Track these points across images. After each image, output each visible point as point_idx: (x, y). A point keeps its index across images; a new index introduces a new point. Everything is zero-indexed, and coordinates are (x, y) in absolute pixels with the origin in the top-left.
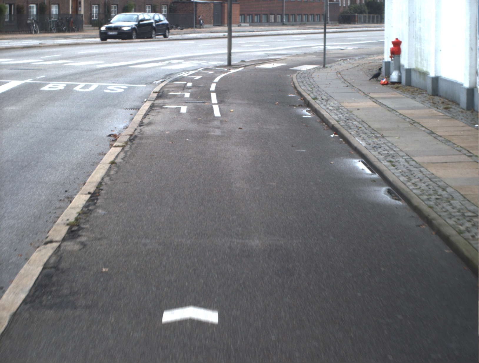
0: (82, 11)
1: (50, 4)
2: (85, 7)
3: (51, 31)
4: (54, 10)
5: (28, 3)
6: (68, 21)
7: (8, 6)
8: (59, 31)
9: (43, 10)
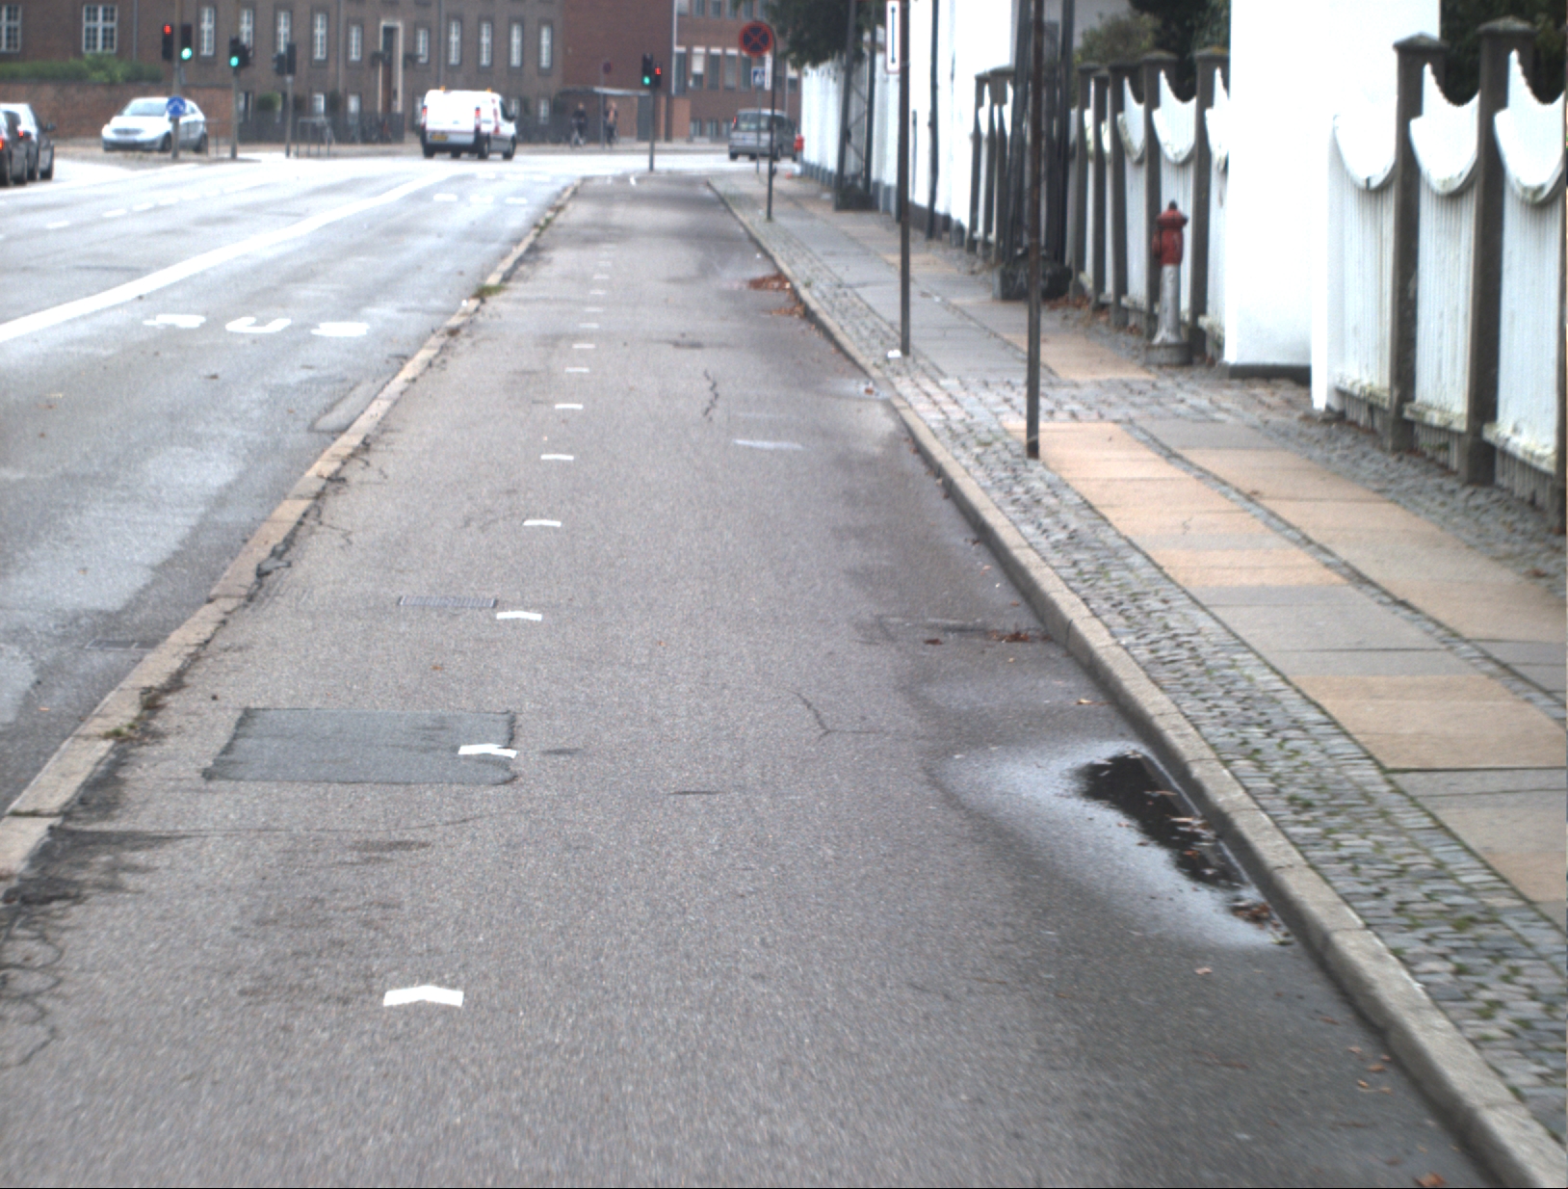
0: (399, 106)
1: (347, 93)
2: (404, 101)
3: (352, 141)
4: (353, 104)
5: (311, 91)
6: (381, 125)
7: (280, 96)
8: (366, 139)
9: (335, 104)
